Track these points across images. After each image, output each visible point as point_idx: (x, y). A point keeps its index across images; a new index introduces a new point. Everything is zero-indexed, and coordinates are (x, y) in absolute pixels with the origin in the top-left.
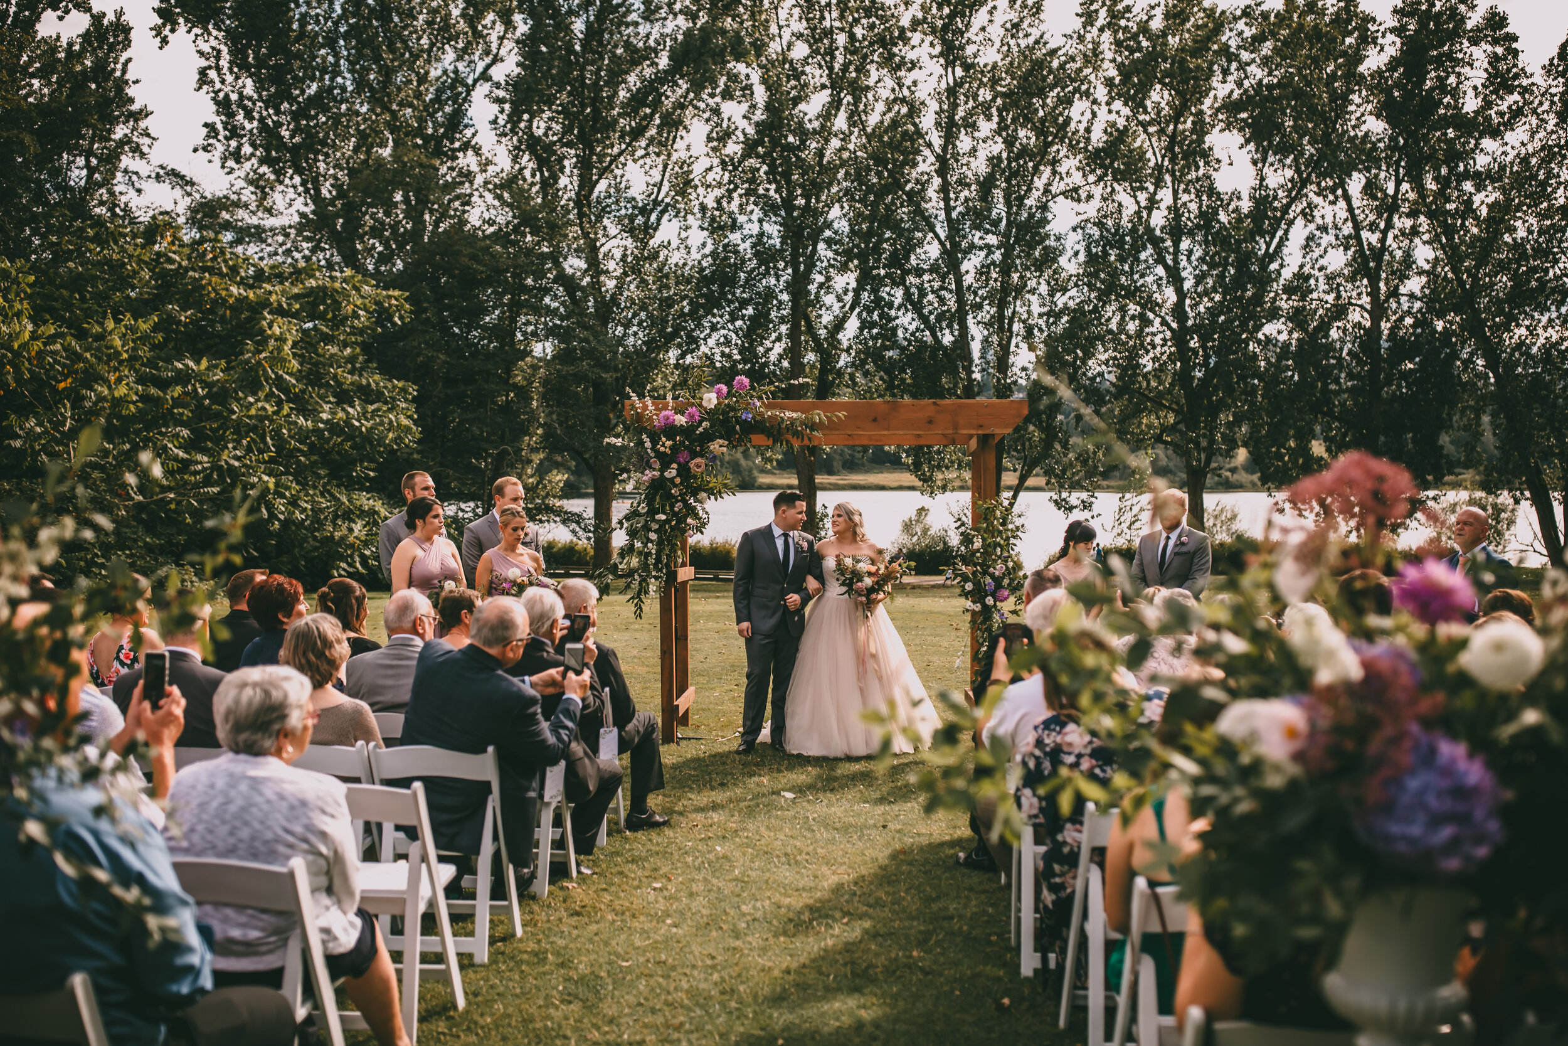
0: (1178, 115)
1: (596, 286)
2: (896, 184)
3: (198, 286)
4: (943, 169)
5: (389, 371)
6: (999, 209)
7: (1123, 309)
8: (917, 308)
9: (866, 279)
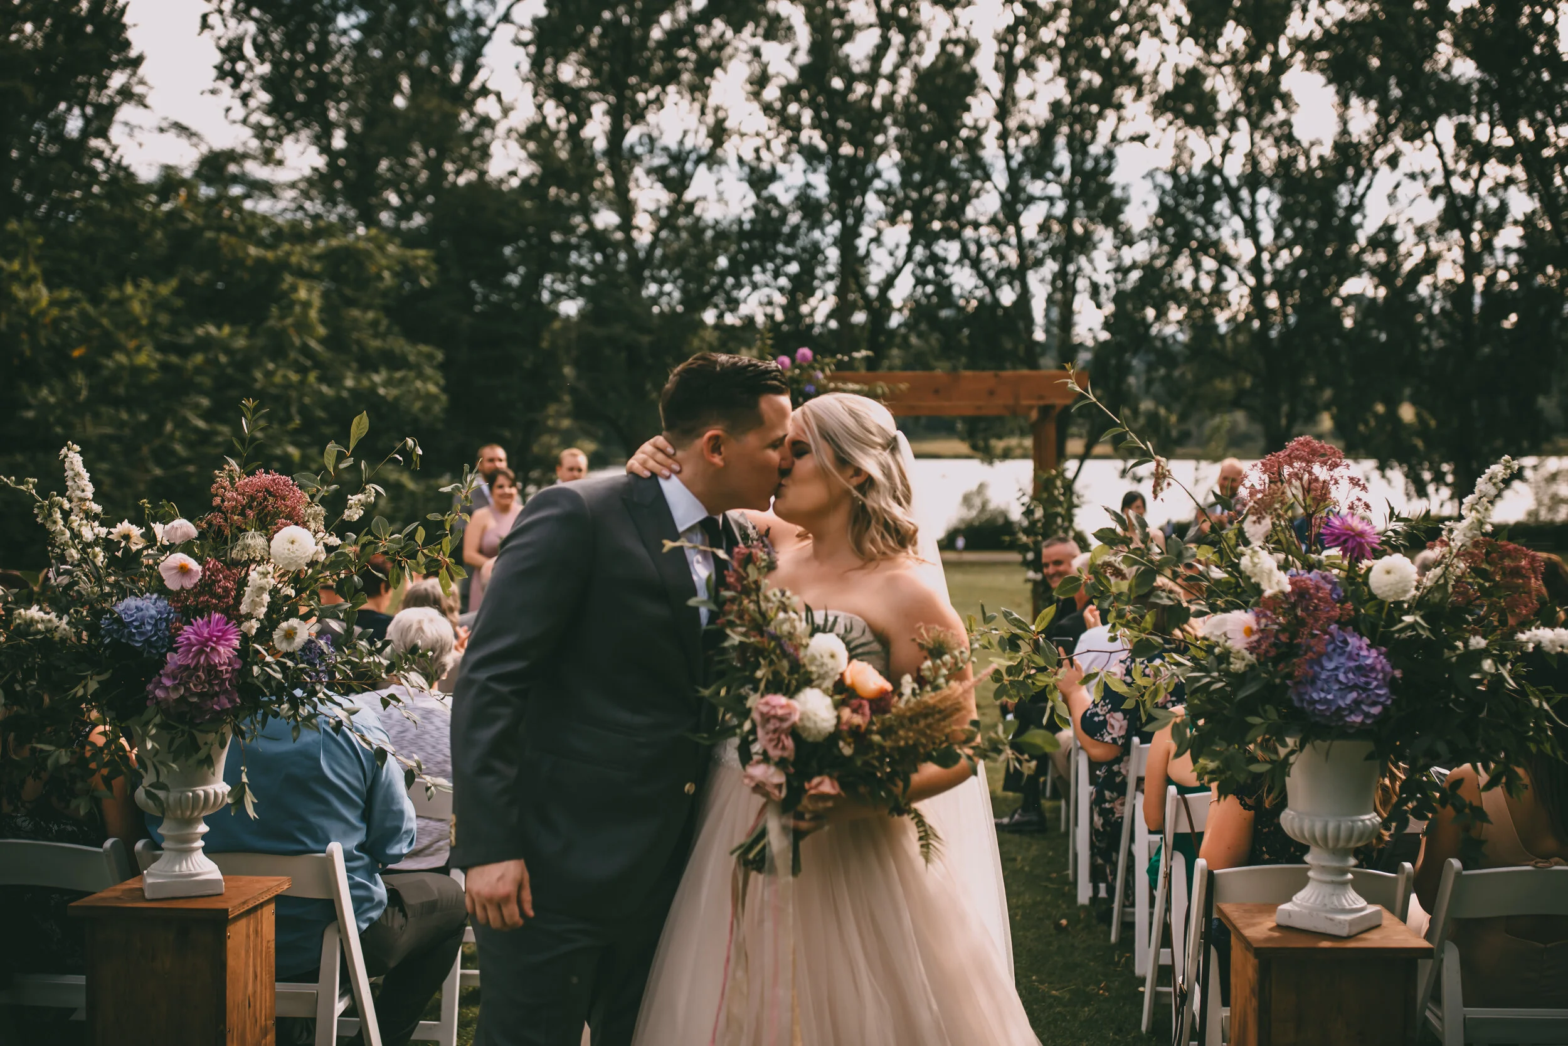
0: (1254, 53)
1: (629, 242)
2: (950, 130)
3: (214, 245)
4: (1003, 112)
5: (413, 335)
6: (1063, 158)
7: (1197, 265)
8: (976, 263)
9: (921, 234)
